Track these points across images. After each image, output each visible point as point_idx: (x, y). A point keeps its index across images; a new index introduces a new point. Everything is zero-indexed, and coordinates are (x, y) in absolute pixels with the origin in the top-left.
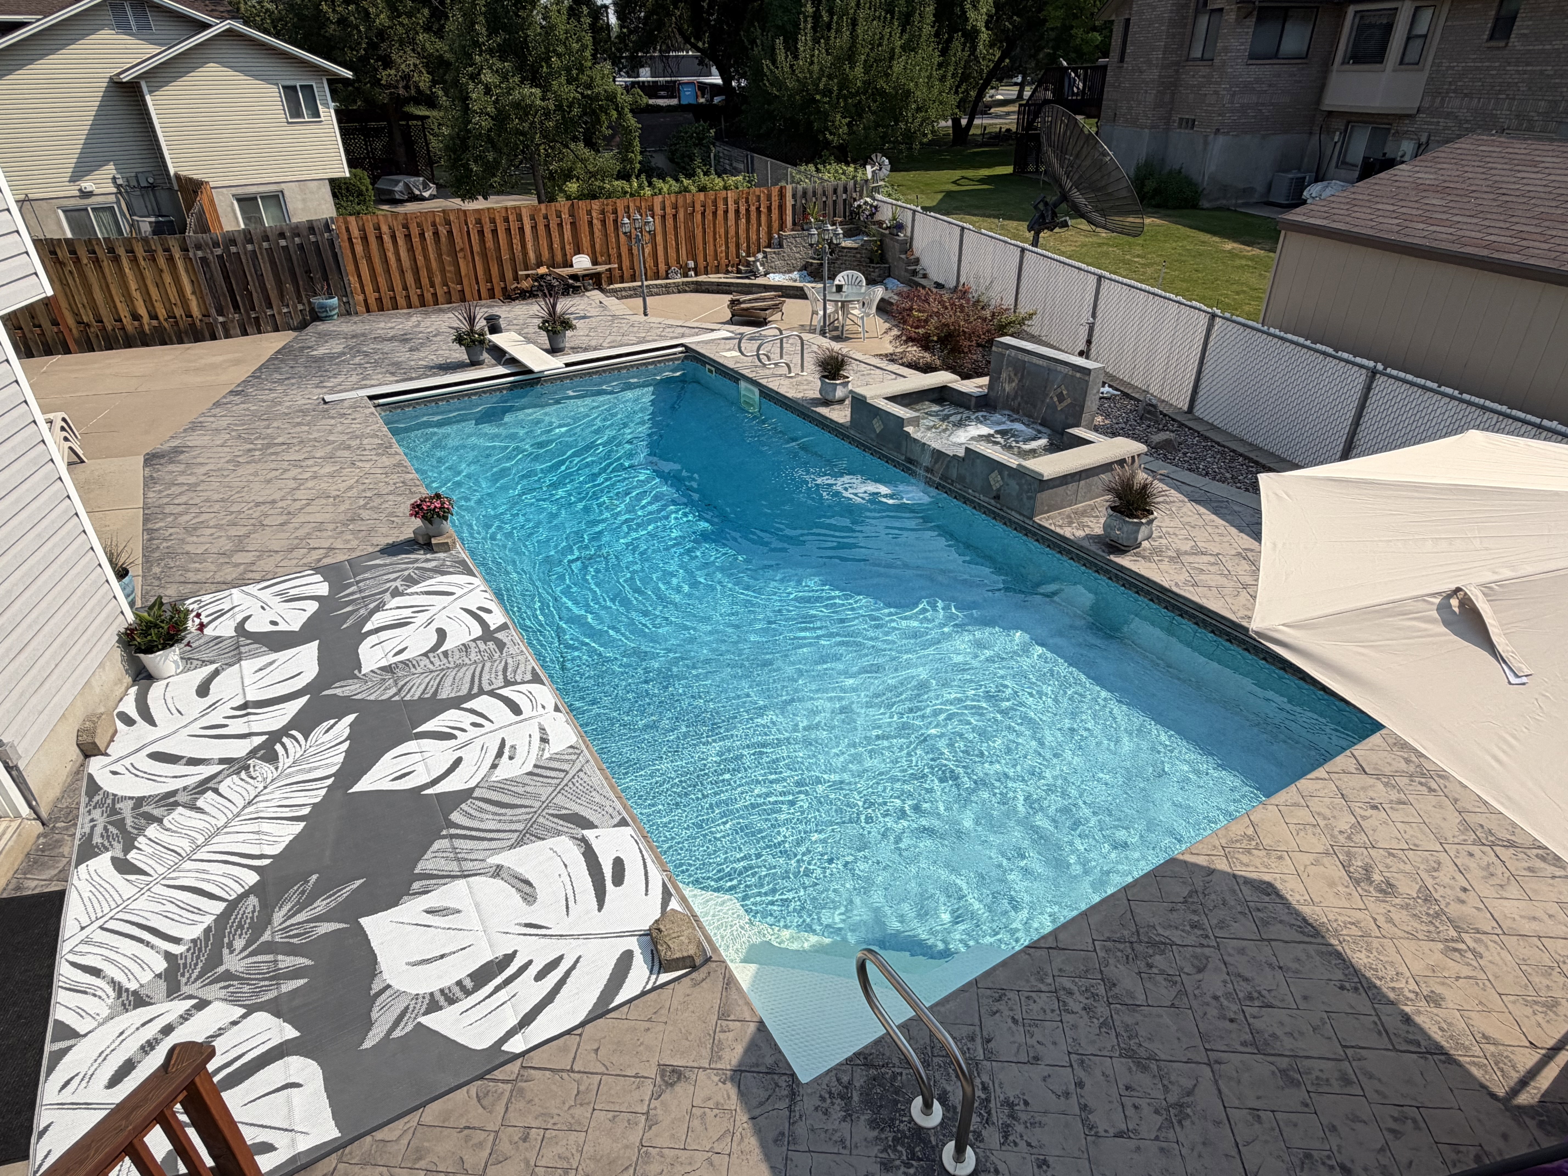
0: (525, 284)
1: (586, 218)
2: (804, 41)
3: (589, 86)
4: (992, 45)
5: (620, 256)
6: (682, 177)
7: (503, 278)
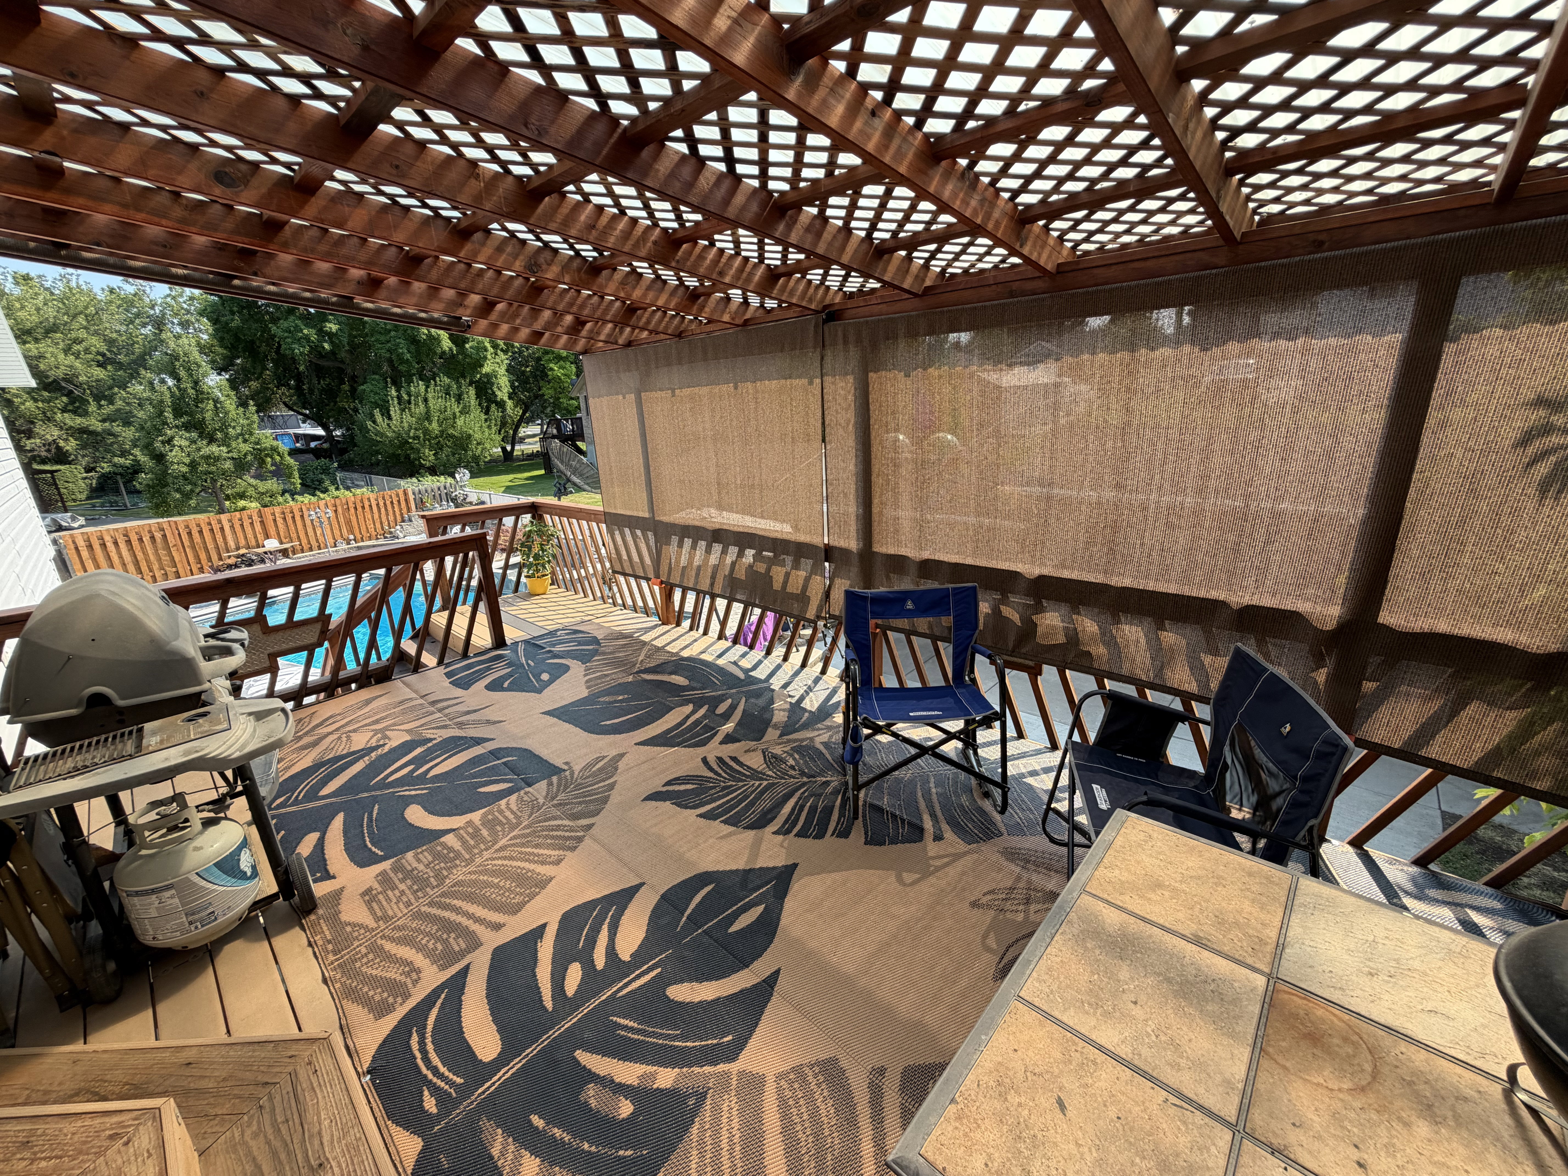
0: (232, 561)
1: (271, 517)
2: (395, 411)
3: (257, 443)
4: (515, 406)
5: (299, 537)
6: (318, 493)
7: (210, 559)
